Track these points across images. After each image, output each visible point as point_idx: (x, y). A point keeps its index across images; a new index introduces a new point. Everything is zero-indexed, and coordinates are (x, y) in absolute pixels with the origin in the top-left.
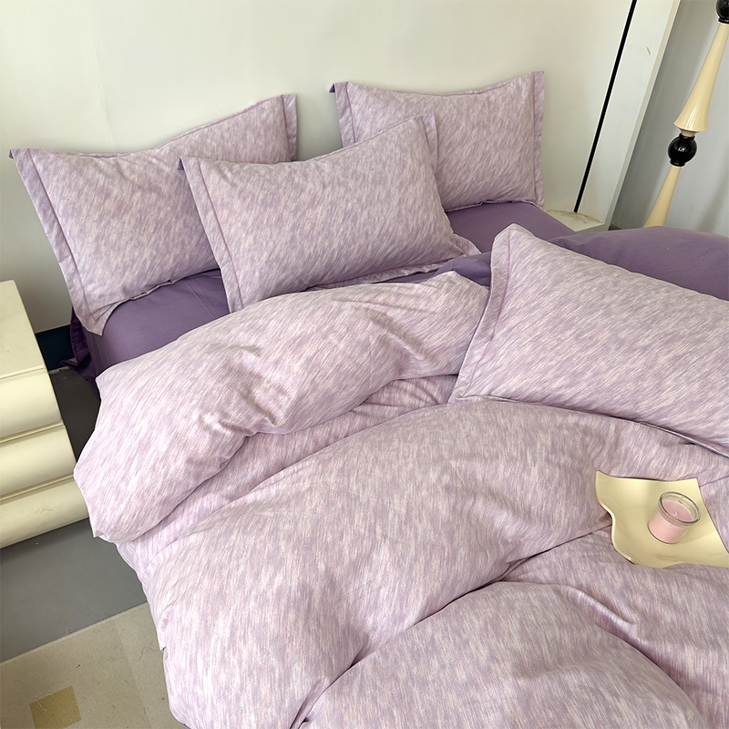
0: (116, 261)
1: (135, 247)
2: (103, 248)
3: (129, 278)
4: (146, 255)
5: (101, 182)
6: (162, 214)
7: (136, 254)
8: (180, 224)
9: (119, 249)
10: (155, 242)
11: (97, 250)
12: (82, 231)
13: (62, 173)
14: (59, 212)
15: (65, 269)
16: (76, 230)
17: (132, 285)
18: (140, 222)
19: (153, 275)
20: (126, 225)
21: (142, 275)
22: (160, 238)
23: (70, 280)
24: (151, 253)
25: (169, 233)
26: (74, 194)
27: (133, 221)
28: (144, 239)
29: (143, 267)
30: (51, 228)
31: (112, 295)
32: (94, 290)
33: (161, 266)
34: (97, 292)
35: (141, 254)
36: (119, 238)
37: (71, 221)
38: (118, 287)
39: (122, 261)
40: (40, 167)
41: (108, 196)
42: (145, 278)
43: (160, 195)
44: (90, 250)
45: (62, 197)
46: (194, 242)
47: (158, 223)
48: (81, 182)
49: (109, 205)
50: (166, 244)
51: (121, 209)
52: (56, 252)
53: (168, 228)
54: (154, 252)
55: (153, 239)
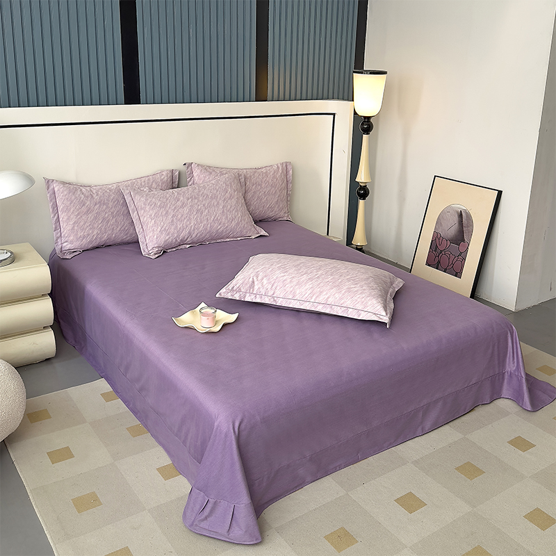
0: (80, 234)
1: (91, 229)
2: (76, 228)
3: (84, 242)
4: (95, 233)
5: (82, 199)
6: (107, 215)
9: (83, 228)
10: (100, 227)
11: (73, 228)
12: (68, 219)
13: (65, 193)
16: (66, 218)
17: (85, 246)
18: (95, 218)
20: (89, 219)
21: (91, 242)
22: (103, 226)
25: (108, 224)
26: (69, 202)
27: (92, 217)
28: (96, 226)
29: (92, 238)
33: (100, 238)
35: (93, 232)
36: (84, 224)
39: (83, 234)
41: (84, 205)
43: (107, 207)
44: (70, 227)
45: (63, 203)
46: (118, 229)
47: (104, 219)
48: (73, 198)
49: (84, 209)
50: (106, 229)
51: (88, 211)
53: (108, 222)
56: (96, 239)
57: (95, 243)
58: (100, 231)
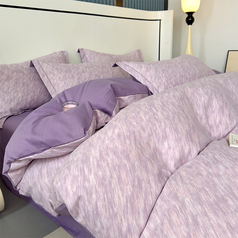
3: (13, 105)
4: (20, 95)
6: (25, 81)
7: (16, 95)
8: (32, 84)
9: (8, 93)
10: (23, 90)
17: (14, 108)
19: (22, 104)
20: (11, 84)
22: (25, 89)
24: (22, 95)
25: (28, 88)
27: (14, 83)
29: (19, 100)
31: (6, 112)
33: (26, 100)
35: (18, 95)
36: (8, 89)
38: (8, 109)
39: (10, 98)
41: (3, 74)
42: (19, 105)
43: (24, 74)
46: (38, 91)
54: (23, 94)
55: (22, 89)
56: (22, 101)
57: (22, 105)
58: (24, 93)
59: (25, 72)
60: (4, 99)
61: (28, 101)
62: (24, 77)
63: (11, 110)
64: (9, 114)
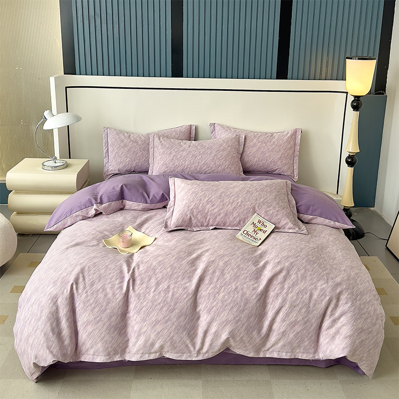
1: (125, 157)
2: (116, 156)
3: (121, 166)
4: (128, 160)
5: (123, 138)
6: (136, 150)
8: (141, 153)
9: (121, 157)
12: (113, 150)
13: (114, 134)
14: (109, 145)
15: (105, 160)
17: (121, 169)
18: (129, 150)
20: (125, 151)
21: (125, 166)
22: (133, 156)
23: (106, 164)
26: (114, 140)
27: (127, 150)
28: (128, 156)
29: (126, 164)
30: (106, 148)
31: (115, 170)
32: (111, 168)
34: (111, 169)
35: (126, 160)
36: (122, 154)
37: (111, 147)
38: (117, 169)
39: (120, 161)
40: (109, 132)
41: (123, 142)
44: (113, 156)
45: (111, 141)
46: (143, 160)
47: (134, 152)
48: (117, 137)
49: (122, 144)
50: (134, 158)
51: (125, 146)
52: (104, 155)
53: (137, 154)
55: (131, 156)
56: (128, 165)
57: (128, 168)
58: (131, 159)
59: (140, 143)
60: (116, 160)
61: (133, 165)
62: (137, 146)
63: (119, 170)
64: (117, 172)
